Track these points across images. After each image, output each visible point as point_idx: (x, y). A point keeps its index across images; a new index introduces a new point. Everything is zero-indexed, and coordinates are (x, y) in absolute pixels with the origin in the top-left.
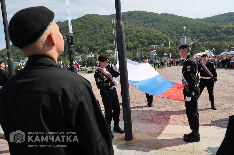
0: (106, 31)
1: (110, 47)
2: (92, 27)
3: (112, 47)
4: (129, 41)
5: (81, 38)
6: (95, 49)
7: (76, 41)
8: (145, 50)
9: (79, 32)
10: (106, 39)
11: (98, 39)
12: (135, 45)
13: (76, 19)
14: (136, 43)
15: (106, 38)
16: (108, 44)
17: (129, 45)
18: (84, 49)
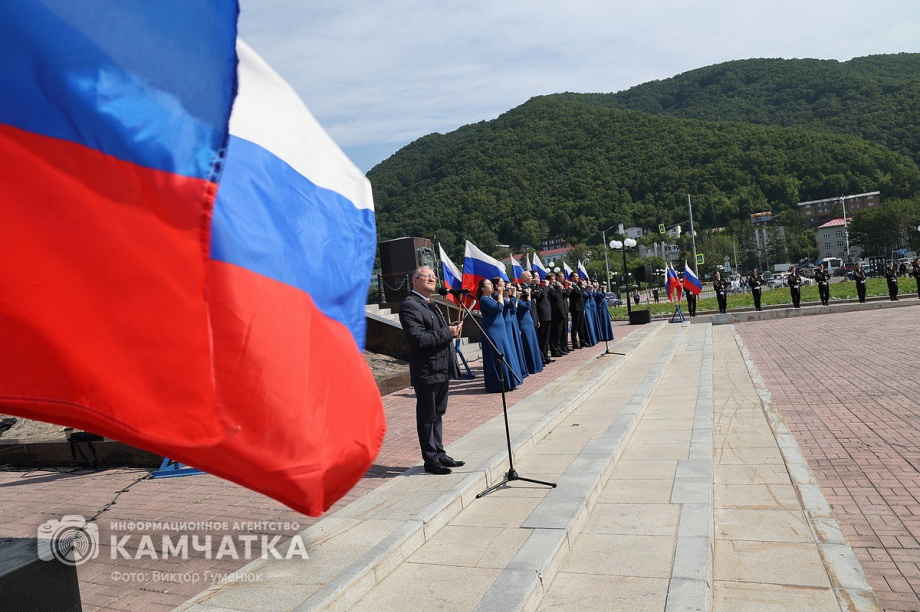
0: (612, 154)
1: (635, 216)
2: (557, 143)
3: (640, 217)
4: (715, 188)
5: (518, 189)
6: (575, 228)
7: (498, 201)
8: (789, 223)
9: (509, 165)
10: (618, 185)
11: (583, 187)
12: (742, 202)
13: (496, 117)
14: (744, 192)
15: (618, 180)
16: (625, 206)
17: (717, 203)
18: (530, 231)
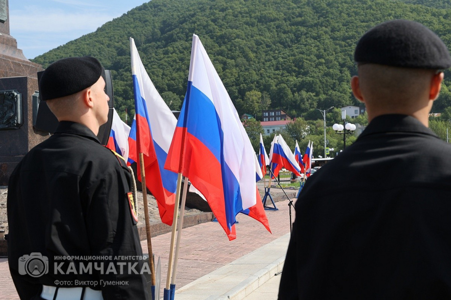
0: (338, 34)
2: (285, 19)
5: (245, 61)
6: (295, 102)
9: (238, 36)
11: (306, 64)
15: (340, 60)
18: (252, 101)
